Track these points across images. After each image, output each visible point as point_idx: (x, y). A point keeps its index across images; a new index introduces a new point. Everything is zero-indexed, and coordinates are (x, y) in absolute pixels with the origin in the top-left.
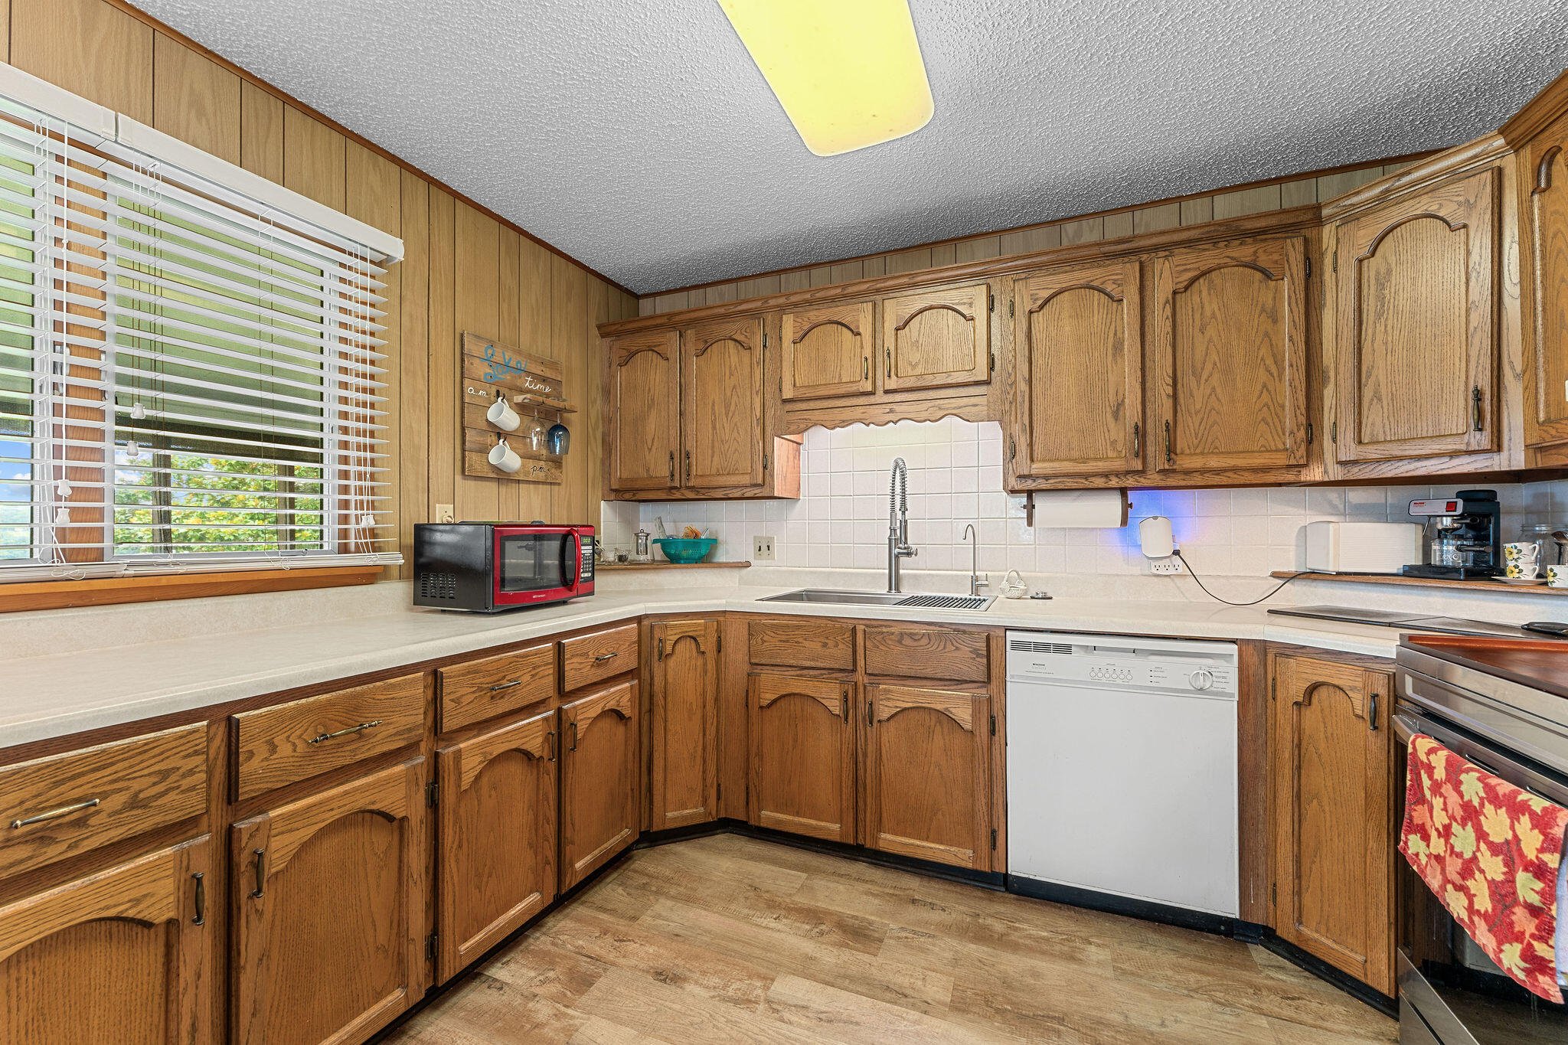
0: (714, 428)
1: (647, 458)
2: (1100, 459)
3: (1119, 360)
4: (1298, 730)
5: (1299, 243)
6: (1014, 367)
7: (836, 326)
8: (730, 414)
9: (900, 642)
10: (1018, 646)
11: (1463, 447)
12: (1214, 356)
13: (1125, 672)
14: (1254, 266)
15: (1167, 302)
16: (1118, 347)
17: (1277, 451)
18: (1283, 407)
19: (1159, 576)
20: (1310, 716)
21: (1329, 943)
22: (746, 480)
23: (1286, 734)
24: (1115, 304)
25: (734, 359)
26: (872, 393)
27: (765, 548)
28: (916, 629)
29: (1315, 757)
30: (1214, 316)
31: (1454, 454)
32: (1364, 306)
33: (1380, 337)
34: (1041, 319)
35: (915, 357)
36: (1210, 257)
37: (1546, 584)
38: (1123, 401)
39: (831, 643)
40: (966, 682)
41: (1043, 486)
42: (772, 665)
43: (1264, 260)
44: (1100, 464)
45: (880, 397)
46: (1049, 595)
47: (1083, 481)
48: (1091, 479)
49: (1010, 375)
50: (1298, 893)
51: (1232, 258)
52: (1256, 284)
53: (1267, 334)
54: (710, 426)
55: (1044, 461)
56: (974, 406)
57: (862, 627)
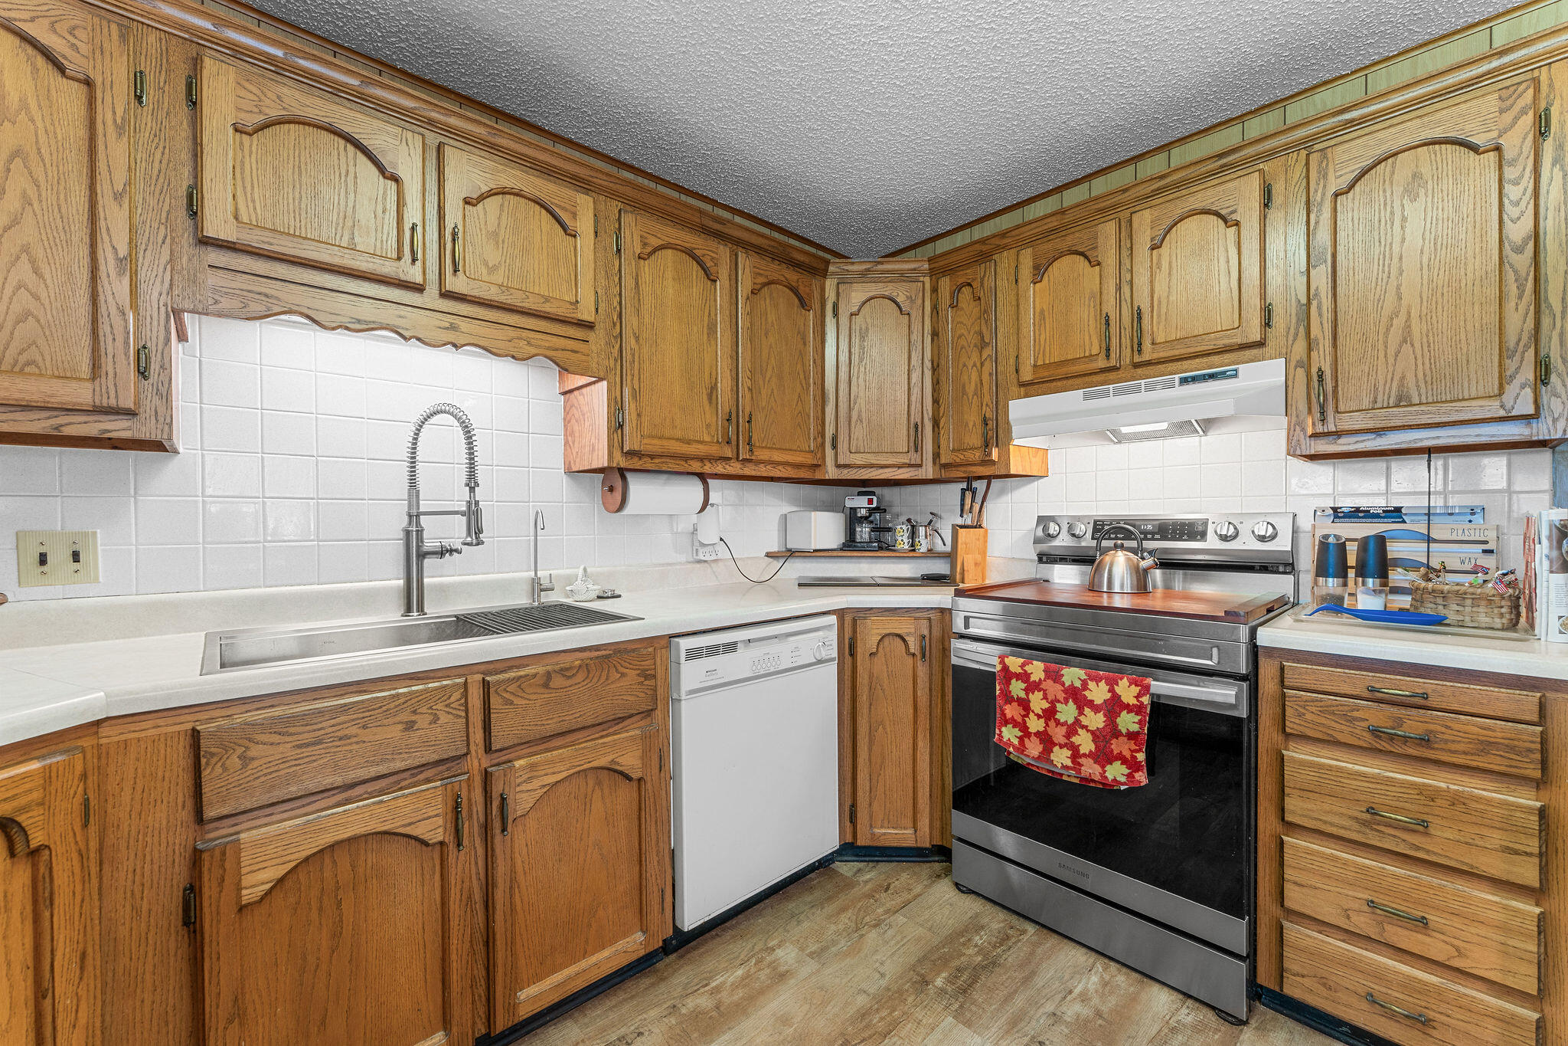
2: (700, 442)
3: (713, 342)
4: (871, 676)
5: (816, 284)
6: (620, 316)
9: (546, 686)
10: (694, 654)
11: (908, 461)
12: (773, 361)
13: (776, 658)
14: (794, 290)
15: (748, 298)
16: (712, 329)
17: (807, 452)
18: (809, 416)
19: (700, 562)
20: (879, 660)
23: (865, 681)
24: (710, 282)
25: (17, 82)
26: (419, 289)
27: (59, 557)
28: (567, 660)
29: (881, 692)
30: (772, 324)
31: (900, 466)
32: (853, 350)
33: (862, 375)
34: (647, 269)
35: (493, 256)
36: (772, 271)
38: (716, 384)
39: (422, 721)
40: (631, 717)
44: (699, 446)
45: (432, 298)
46: (617, 592)
47: (683, 463)
48: (691, 462)
49: (614, 324)
51: (786, 279)
52: (796, 308)
53: (801, 354)
55: (651, 437)
56: (573, 351)
57: (479, 677)
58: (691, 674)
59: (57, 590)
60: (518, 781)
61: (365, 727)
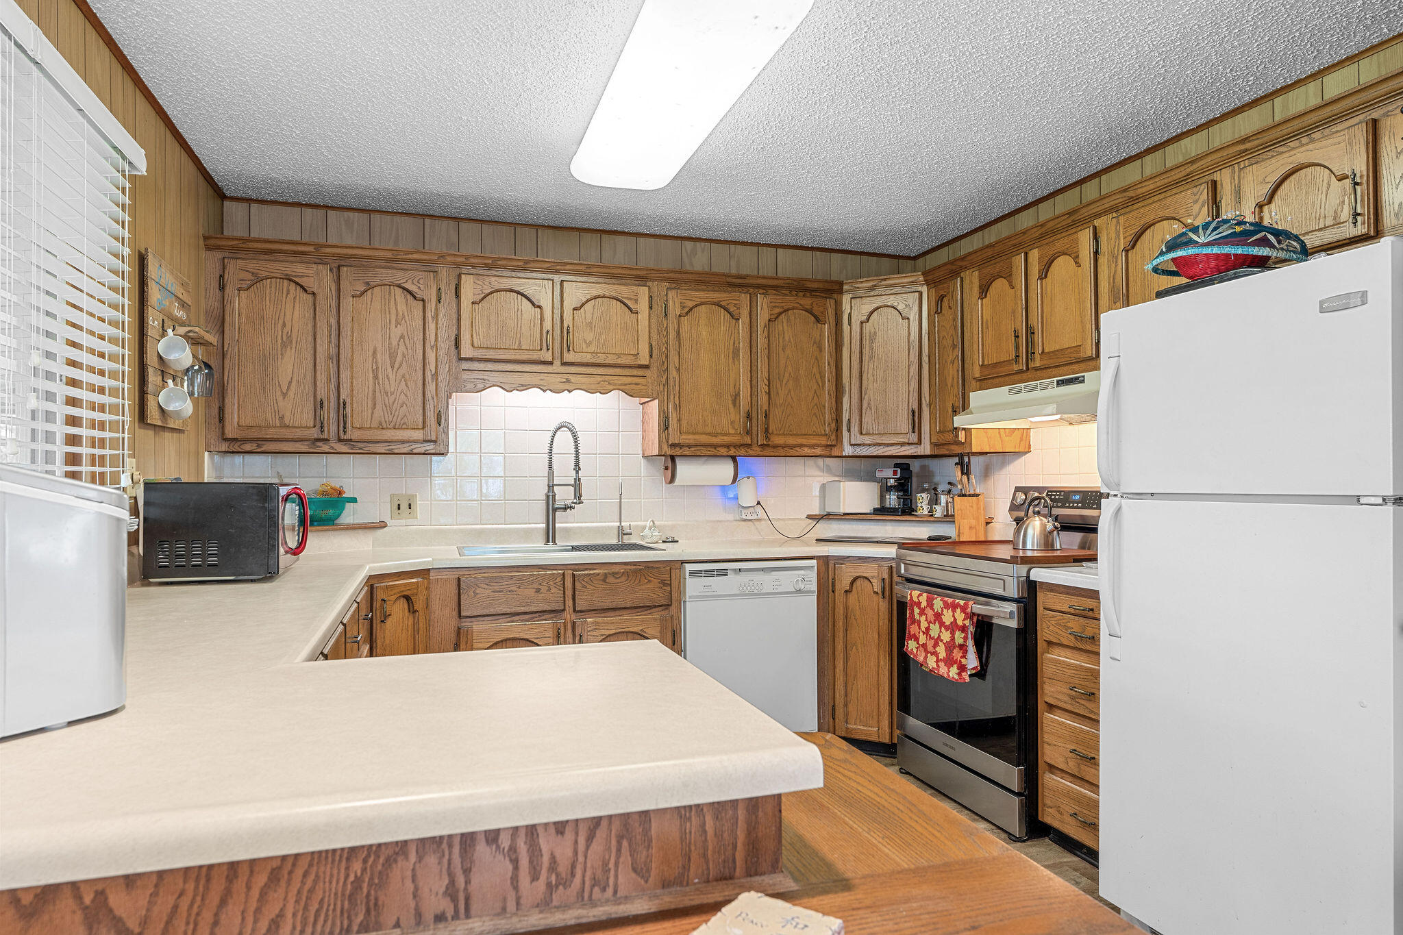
0: (376, 378)
1: (281, 404)
2: (725, 434)
3: (737, 363)
4: (846, 607)
5: (833, 302)
6: (667, 357)
7: (516, 295)
8: (397, 365)
9: (604, 580)
10: (694, 574)
11: (907, 441)
12: (790, 369)
13: (759, 584)
14: (810, 312)
15: (765, 326)
16: (736, 353)
17: (824, 435)
18: (824, 407)
19: (745, 520)
20: (853, 597)
21: (862, 728)
22: (418, 435)
23: (840, 610)
24: (734, 321)
25: (402, 307)
26: (551, 363)
27: (404, 506)
28: (616, 569)
29: (854, 622)
30: (790, 341)
31: (903, 444)
32: (864, 351)
33: (871, 371)
34: (686, 322)
35: (589, 336)
36: (789, 301)
37: (932, 515)
38: (739, 393)
39: (544, 589)
40: (655, 607)
41: (687, 453)
42: (484, 616)
43: (816, 310)
44: (725, 438)
45: (557, 367)
46: (676, 539)
47: (713, 450)
48: (719, 449)
49: (663, 362)
51: (801, 305)
52: (812, 324)
53: (816, 359)
54: (371, 375)
55: (688, 433)
56: (636, 384)
57: (571, 572)
58: (692, 587)
59: (403, 522)
60: (589, 629)
61: (519, 588)
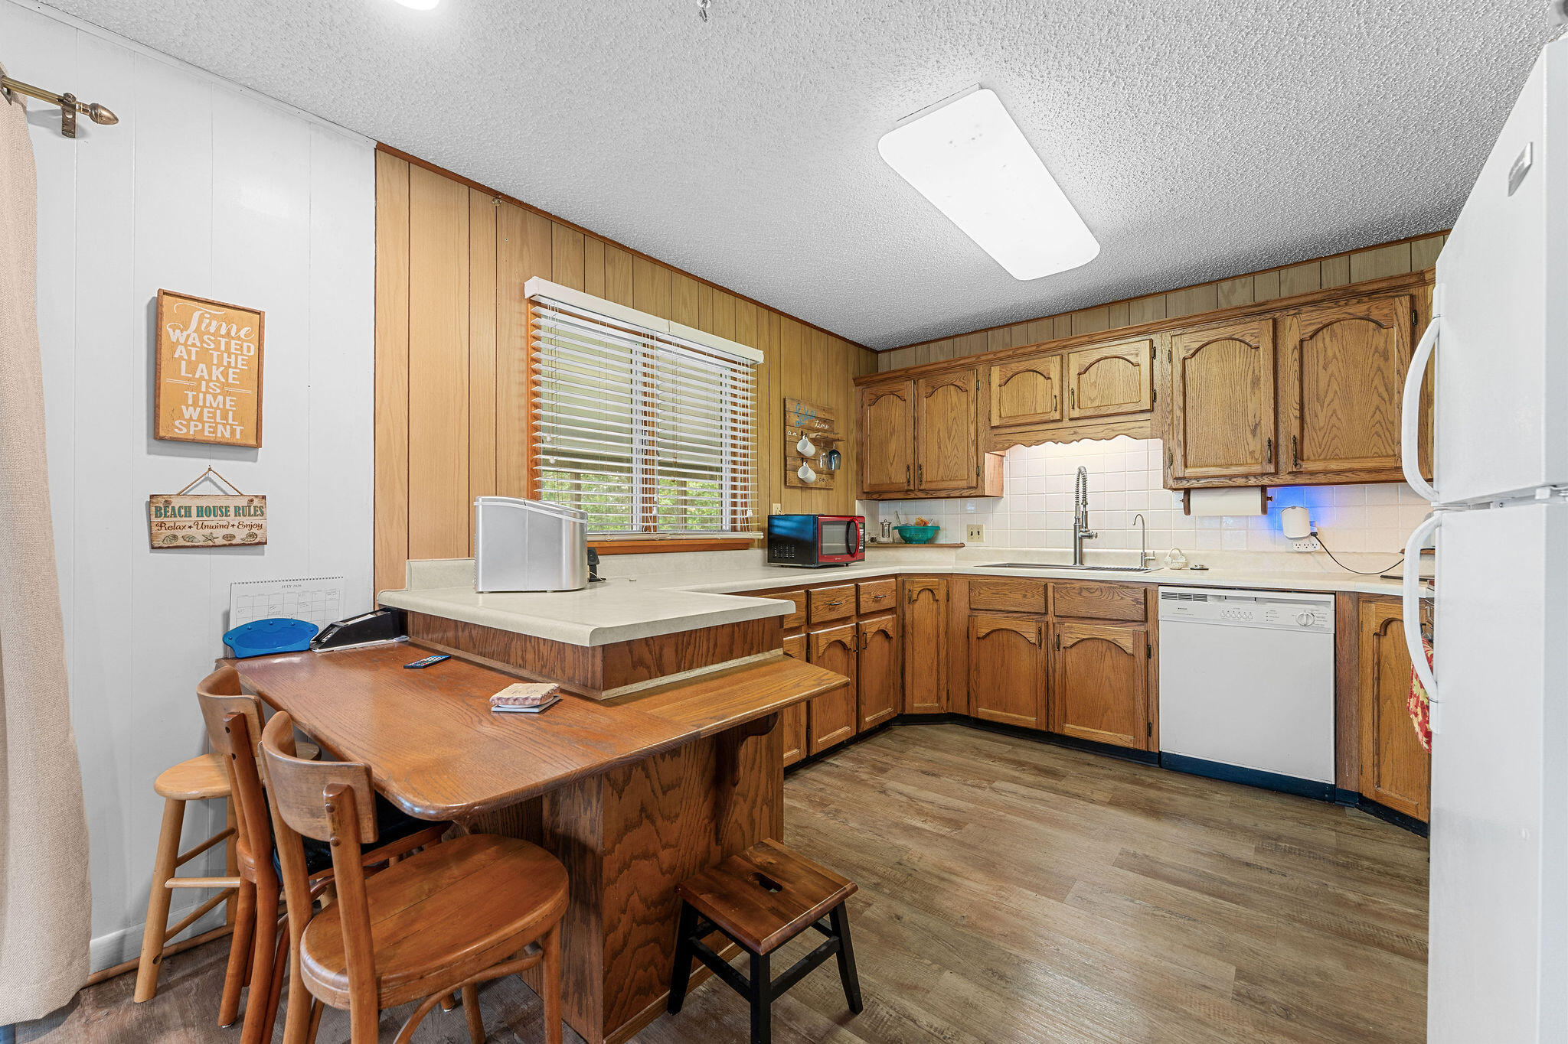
0: (940, 448)
1: (890, 469)
2: (1241, 465)
3: (1257, 392)
4: (1378, 653)
5: (1406, 301)
6: (1172, 399)
7: (1032, 373)
8: (952, 438)
9: (1080, 594)
10: (1166, 596)
12: (1335, 387)
13: (1248, 614)
14: (1368, 319)
15: (1295, 348)
16: (1256, 382)
17: (1388, 456)
18: (1392, 423)
19: (1300, 552)
20: (1386, 642)
21: (1397, 796)
22: (964, 484)
23: (1368, 655)
24: (1253, 350)
25: (955, 399)
26: (1060, 420)
27: (975, 533)
28: (1092, 585)
30: (1335, 356)
34: (1193, 363)
35: (1094, 393)
36: (1330, 314)
38: (1260, 422)
39: (1029, 595)
40: (1129, 621)
41: (1196, 485)
42: (986, 610)
43: (1375, 314)
44: (1239, 468)
45: (1066, 423)
46: (1207, 568)
48: (1233, 480)
49: (1168, 405)
50: (1377, 765)
51: (1349, 314)
52: (1371, 333)
53: (1379, 369)
54: (937, 446)
55: (1195, 466)
56: (1140, 428)
57: (1052, 584)
58: (1165, 606)
59: (975, 544)
60: (1065, 631)
61: (1011, 592)
